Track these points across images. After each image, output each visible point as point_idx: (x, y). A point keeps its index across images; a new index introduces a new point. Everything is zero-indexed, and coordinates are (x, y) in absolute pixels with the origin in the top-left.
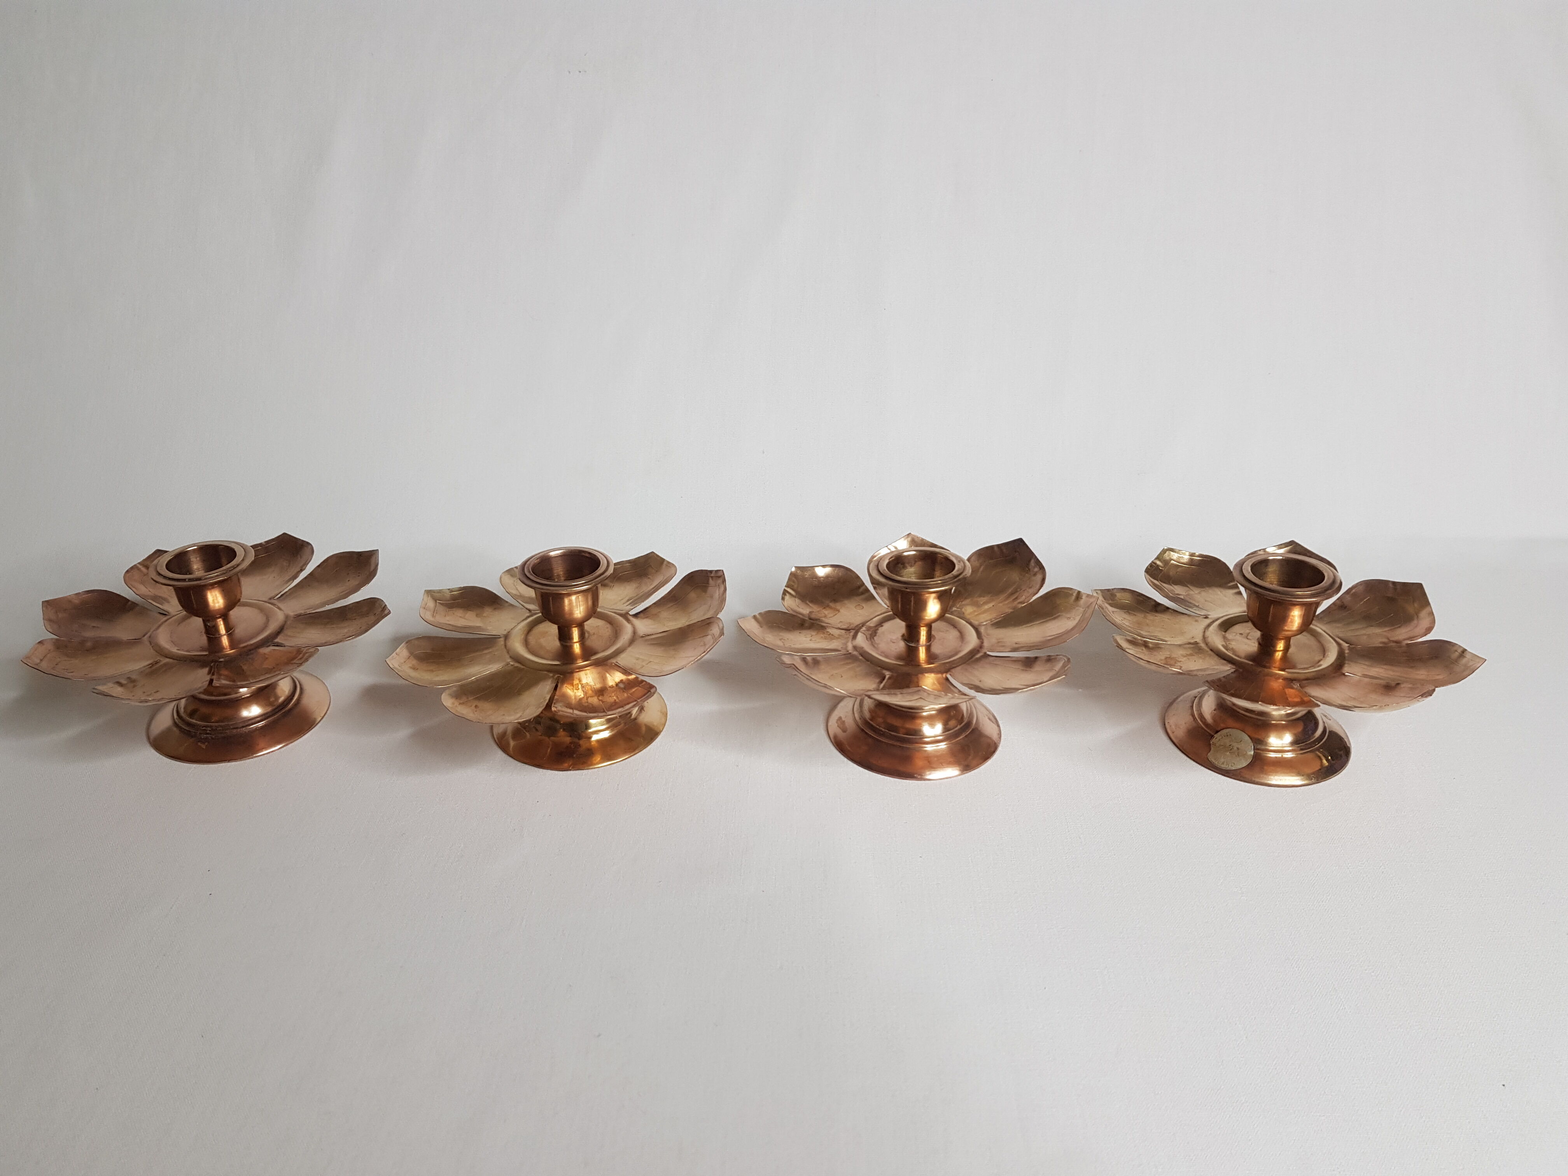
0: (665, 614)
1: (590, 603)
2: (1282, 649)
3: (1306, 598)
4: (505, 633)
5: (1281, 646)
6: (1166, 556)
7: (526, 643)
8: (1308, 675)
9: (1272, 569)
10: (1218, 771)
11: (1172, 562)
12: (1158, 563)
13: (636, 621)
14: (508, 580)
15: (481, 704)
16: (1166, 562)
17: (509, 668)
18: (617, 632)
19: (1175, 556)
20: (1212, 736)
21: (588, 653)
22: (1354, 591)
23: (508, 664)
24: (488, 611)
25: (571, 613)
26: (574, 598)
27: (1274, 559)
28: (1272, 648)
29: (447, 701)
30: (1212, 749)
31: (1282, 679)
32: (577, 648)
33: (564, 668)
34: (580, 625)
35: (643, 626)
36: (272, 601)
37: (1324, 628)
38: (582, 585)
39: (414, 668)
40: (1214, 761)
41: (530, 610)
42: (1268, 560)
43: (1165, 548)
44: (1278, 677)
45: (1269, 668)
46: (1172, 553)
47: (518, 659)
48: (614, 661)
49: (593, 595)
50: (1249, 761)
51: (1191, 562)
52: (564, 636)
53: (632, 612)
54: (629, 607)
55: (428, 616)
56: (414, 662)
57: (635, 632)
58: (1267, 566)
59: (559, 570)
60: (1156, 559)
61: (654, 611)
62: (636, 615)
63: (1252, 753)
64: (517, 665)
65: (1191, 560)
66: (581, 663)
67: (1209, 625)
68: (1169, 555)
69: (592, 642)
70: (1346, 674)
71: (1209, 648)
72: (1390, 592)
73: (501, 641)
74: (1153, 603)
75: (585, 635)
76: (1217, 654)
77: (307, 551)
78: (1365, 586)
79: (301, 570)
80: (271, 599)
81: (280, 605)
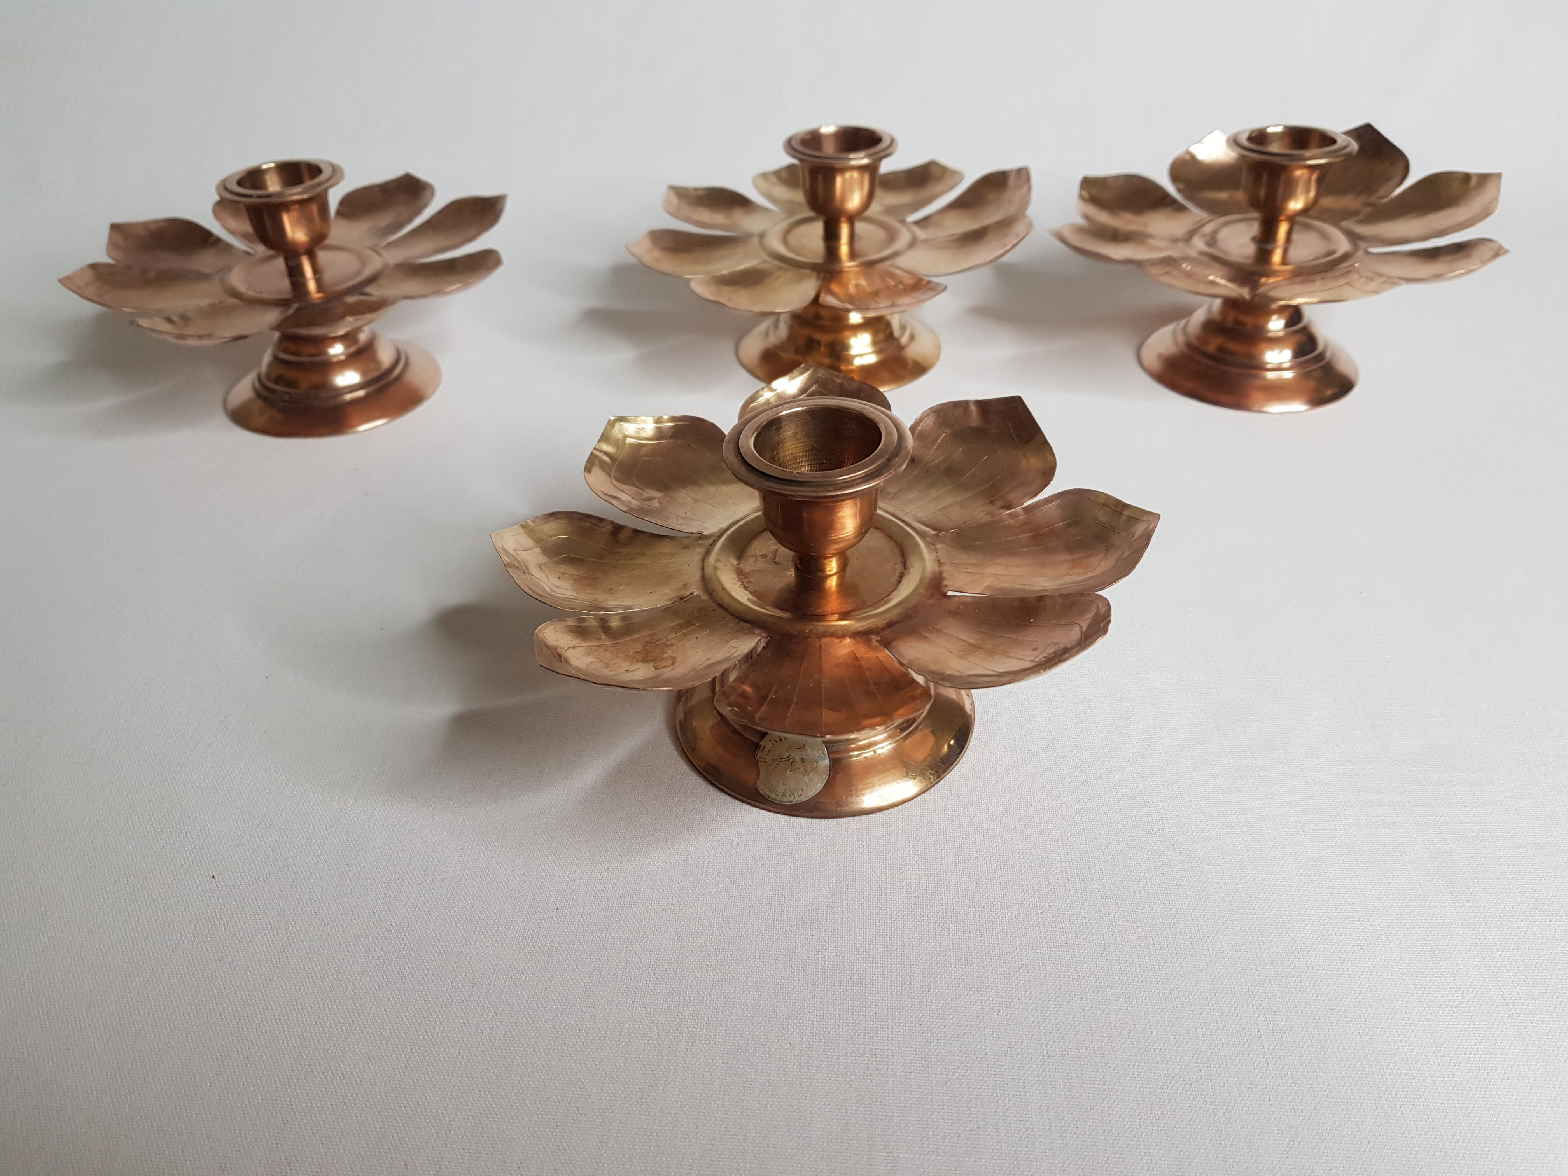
0: (950, 221)
1: (867, 187)
2: (835, 571)
3: (859, 484)
4: (760, 231)
5: (832, 566)
6: (618, 431)
7: (785, 242)
8: (890, 616)
9: (789, 431)
10: (779, 811)
11: (629, 440)
12: (605, 447)
13: (914, 228)
14: (761, 184)
16: (619, 443)
17: (764, 264)
18: (892, 236)
19: (629, 428)
20: (757, 746)
21: (856, 253)
22: (919, 428)
23: (764, 260)
24: (738, 214)
26: (848, 176)
27: (790, 415)
28: (820, 574)
29: (697, 288)
30: (762, 770)
31: (850, 637)
32: (844, 249)
33: (823, 266)
34: (851, 219)
36: (375, 248)
37: (891, 509)
38: (859, 159)
39: (659, 259)
40: (769, 793)
42: (780, 418)
43: (612, 418)
44: (841, 635)
45: (822, 617)
46: (625, 425)
47: (776, 255)
49: (871, 174)
50: (825, 778)
51: (660, 434)
52: (831, 234)
53: (910, 217)
54: (906, 210)
55: (671, 210)
56: (657, 252)
57: (913, 238)
58: (779, 428)
60: (599, 441)
61: (938, 219)
62: (915, 223)
63: (827, 761)
64: (775, 261)
65: (659, 430)
66: (846, 264)
67: (708, 553)
68: (620, 430)
69: (865, 245)
70: (950, 593)
71: (715, 606)
72: (975, 419)
73: (756, 241)
74: (609, 527)
75: (856, 238)
76: (732, 615)
77: (427, 194)
78: (935, 417)
79: (418, 214)
80: (375, 245)
81: (382, 252)
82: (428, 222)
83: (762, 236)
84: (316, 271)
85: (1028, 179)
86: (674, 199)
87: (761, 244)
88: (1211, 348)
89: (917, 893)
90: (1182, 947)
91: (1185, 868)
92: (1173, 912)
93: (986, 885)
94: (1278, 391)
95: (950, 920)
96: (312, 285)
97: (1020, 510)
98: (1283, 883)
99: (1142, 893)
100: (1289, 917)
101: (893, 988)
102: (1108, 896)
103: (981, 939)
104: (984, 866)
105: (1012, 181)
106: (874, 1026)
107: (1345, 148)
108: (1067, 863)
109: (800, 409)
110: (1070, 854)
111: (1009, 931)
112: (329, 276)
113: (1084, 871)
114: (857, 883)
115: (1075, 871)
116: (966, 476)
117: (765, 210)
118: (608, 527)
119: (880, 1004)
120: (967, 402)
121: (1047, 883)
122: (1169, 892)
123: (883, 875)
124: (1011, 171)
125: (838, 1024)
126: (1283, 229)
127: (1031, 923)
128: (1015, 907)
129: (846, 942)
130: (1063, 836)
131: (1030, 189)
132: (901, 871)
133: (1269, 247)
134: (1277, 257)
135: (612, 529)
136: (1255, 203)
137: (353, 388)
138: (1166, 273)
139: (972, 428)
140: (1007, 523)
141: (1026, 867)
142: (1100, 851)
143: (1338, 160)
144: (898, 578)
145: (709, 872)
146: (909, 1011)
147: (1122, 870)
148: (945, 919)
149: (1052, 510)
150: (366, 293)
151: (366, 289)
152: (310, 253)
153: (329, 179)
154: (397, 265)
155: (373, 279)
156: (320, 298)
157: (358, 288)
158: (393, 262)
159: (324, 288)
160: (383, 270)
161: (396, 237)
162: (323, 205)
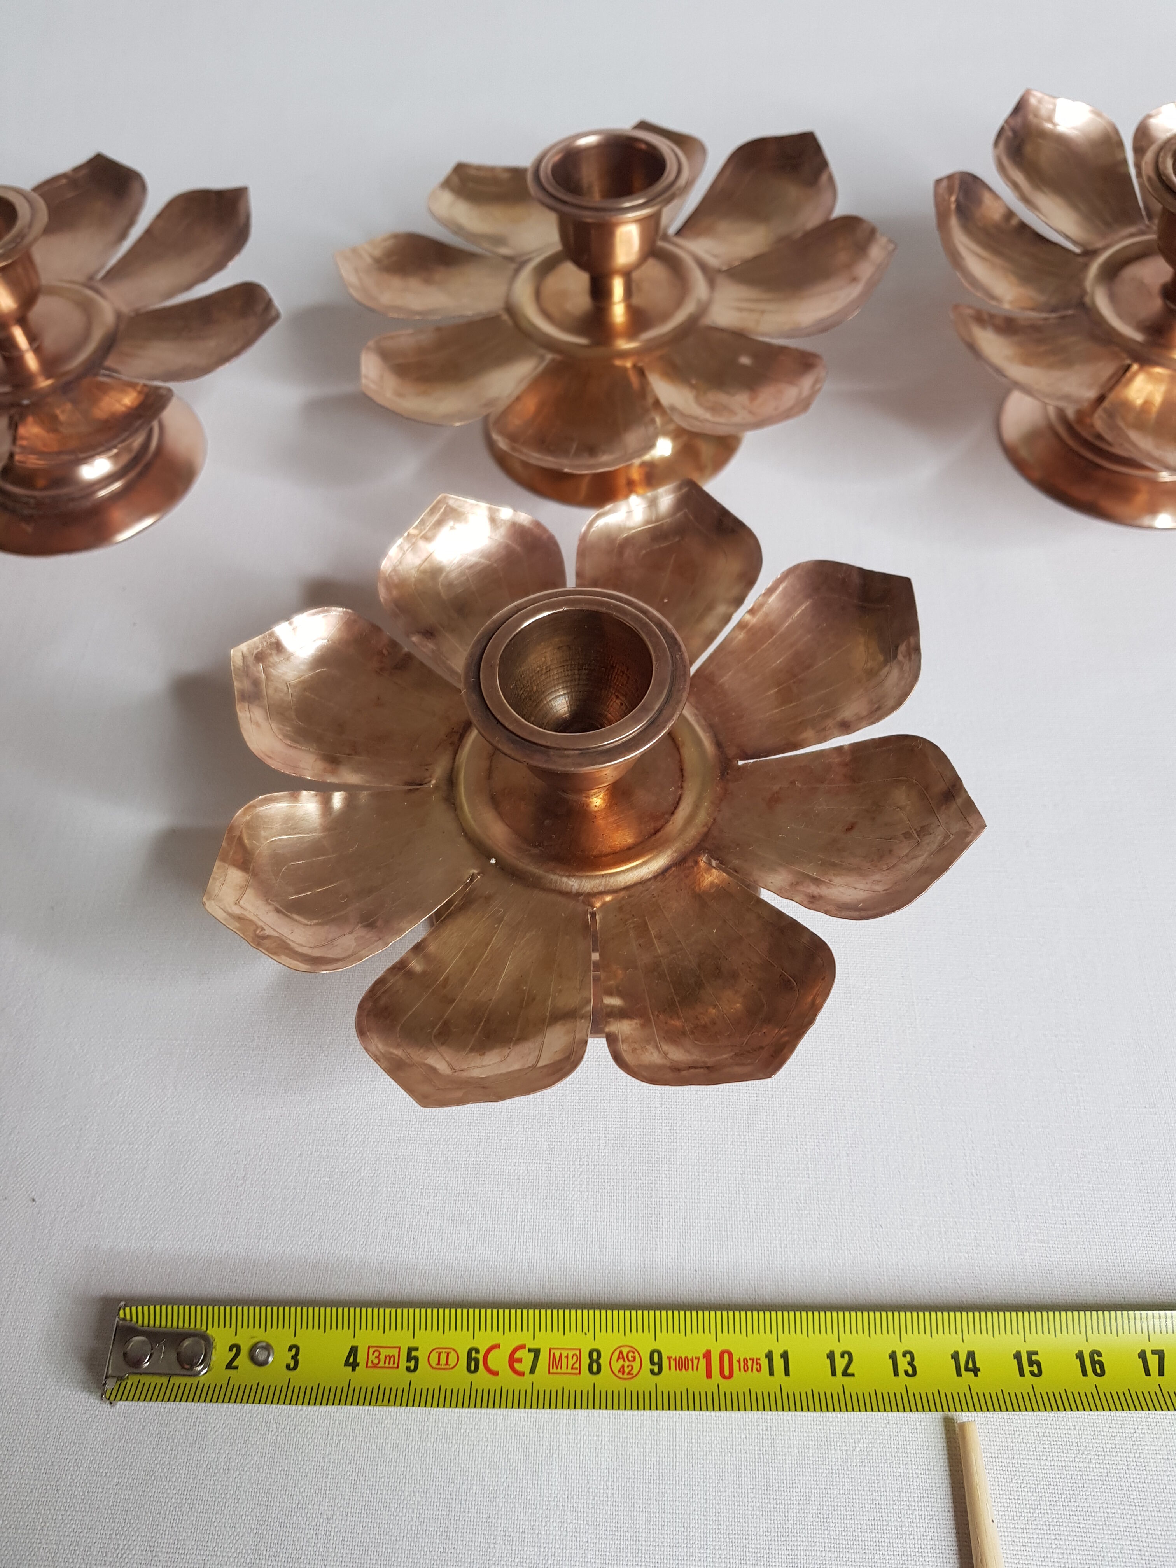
36: (93, 283)
77: (136, 186)
79: (131, 222)
80: (91, 278)
81: (106, 290)
82: (148, 232)
84: (32, 338)
96: (32, 362)
112: (51, 341)
137: (106, 481)
150: (108, 369)
151: (108, 363)
152: (22, 320)
153: (30, 225)
154: (132, 314)
155: (109, 344)
156: (49, 386)
157: (95, 365)
158: (125, 309)
159: (49, 365)
160: (117, 326)
161: (113, 261)
162: (27, 260)
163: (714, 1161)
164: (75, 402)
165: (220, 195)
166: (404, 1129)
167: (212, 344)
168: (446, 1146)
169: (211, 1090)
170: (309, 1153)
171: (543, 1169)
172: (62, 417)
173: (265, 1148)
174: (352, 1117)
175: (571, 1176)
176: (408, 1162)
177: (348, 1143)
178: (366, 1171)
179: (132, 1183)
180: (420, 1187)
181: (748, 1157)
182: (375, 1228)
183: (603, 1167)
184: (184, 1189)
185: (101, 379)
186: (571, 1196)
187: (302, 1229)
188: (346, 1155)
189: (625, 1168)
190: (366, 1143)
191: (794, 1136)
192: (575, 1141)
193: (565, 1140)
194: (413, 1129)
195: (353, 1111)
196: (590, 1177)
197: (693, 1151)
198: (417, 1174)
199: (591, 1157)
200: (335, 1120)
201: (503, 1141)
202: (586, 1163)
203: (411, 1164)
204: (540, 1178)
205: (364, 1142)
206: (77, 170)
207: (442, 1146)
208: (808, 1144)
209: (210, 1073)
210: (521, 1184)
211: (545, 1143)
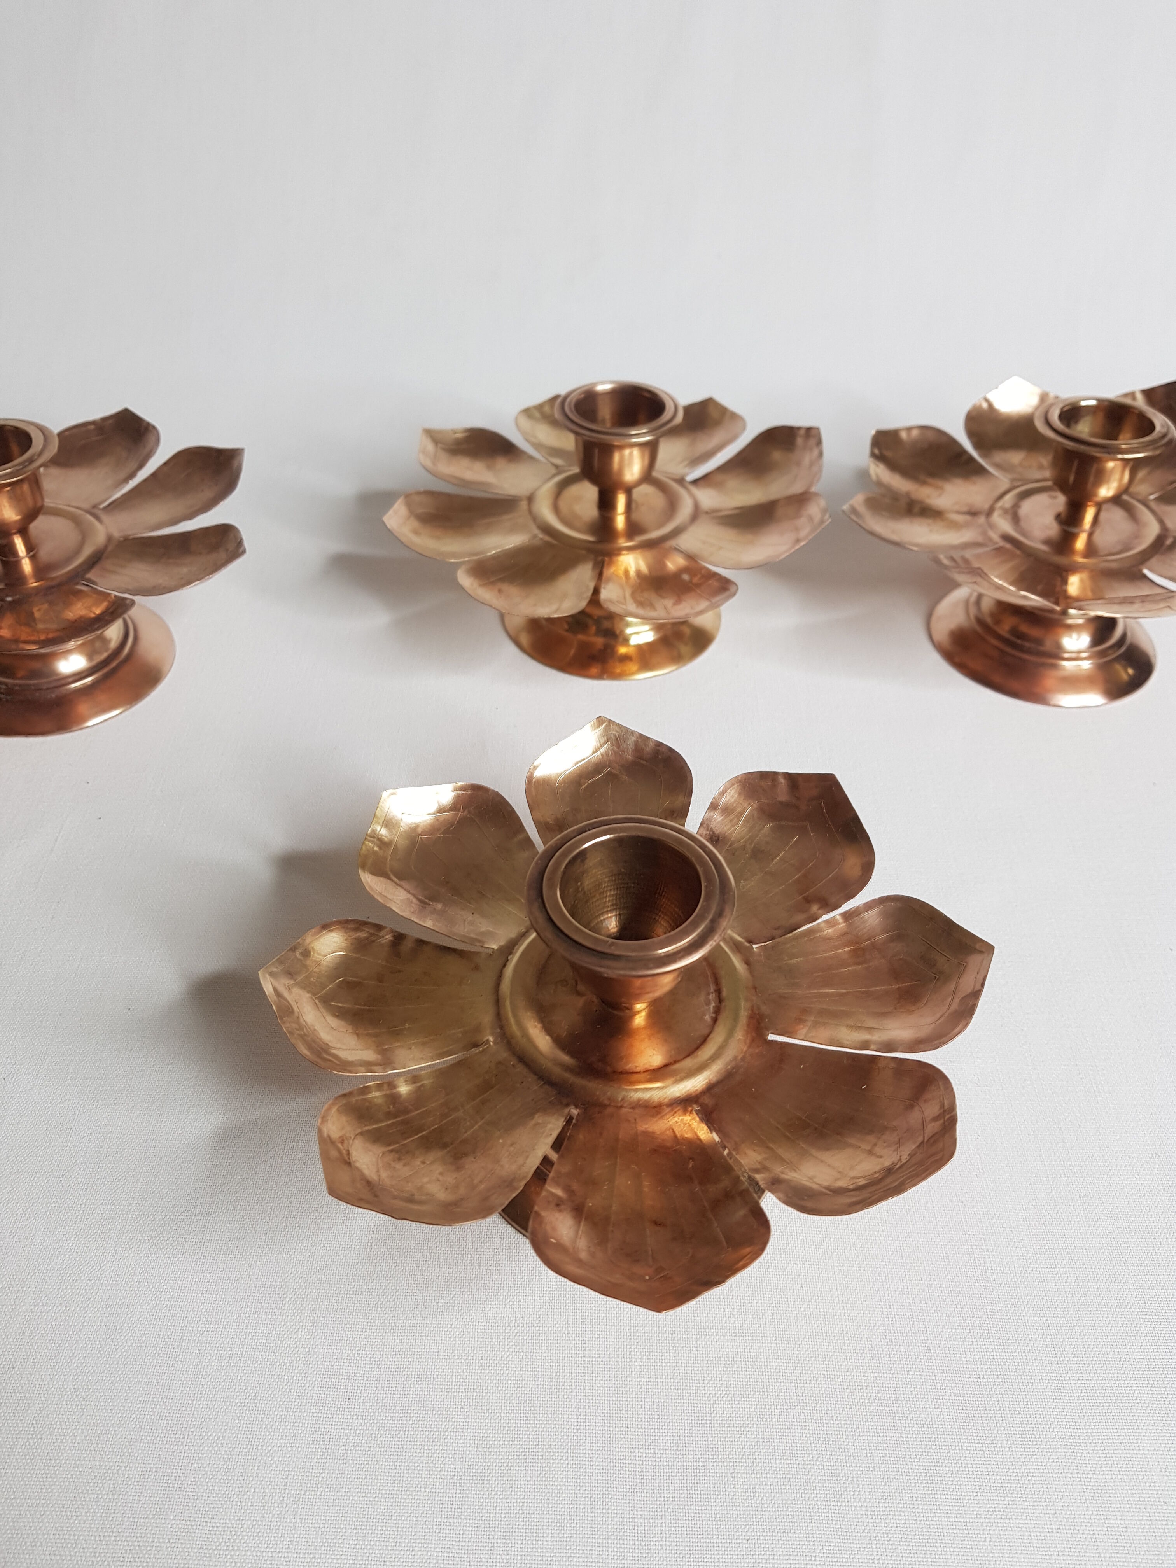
0: (733, 482)
1: (647, 461)
2: (644, 1006)
4: (527, 493)
7: (556, 509)
12: (379, 830)
13: (695, 491)
14: (525, 423)
15: (505, 587)
16: (394, 823)
17: (536, 542)
18: (672, 505)
21: (633, 529)
22: (723, 800)
23: (535, 536)
24: (501, 462)
25: (621, 471)
26: (627, 452)
28: (627, 1011)
29: (465, 580)
32: (620, 522)
33: (600, 546)
34: (629, 491)
35: (708, 498)
36: (95, 511)
38: (641, 435)
39: (416, 532)
41: (556, 466)
44: (657, 1103)
45: (634, 1076)
47: (548, 530)
48: (672, 543)
49: (652, 448)
52: (606, 503)
53: (690, 478)
54: (686, 470)
55: (428, 463)
56: (415, 524)
57: (697, 506)
59: (605, 411)
61: (719, 477)
62: (695, 482)
64: (547, 538)
66: (623, 542)
67: (501, 977)
69: (643, 516)
70: (770, 1038)
71: (513, 1061)
72: (783, 794)
73: (524, 505)
74: (389, 937)
75: (634, 506)
76: (535, 1073)
77: (151, 439)
78: (740, 787)
79: (141, 466)
80: (95, 507)
81: (104, 517)
82: (154, 475)
83: (530, 499)
84: (30, 548)
85: (819, 442)
86: (430, 447)
87: (530, 511)
88: (1004, 629)
89: (736, 1366)
90: (1011, 1425)
91: (1010, 1321)
92: (1000, 1380)
93: (807, 1353)
94: (1075, 683)
95: (772, 1400)
96: (27, 566)
97: (838, 917)
98: (1109, 1337)
99: (968, 1357)
100: (1117, 1382)
101: (717, 1493)
102: (934, 1361)
103: (805, 1424)
104: (804, 1327)
105: (800, 441)
106: (699, 1544)
107: (1164, 436)
108: (890, 1320)
109: (607, 837)
110: (892, 1307)
111: (833, 1412)
112: (45, 553)
113: (907, 1328)
114: (671, 1354)
115: (898, 1329)
116: (775, 861)
117: (531, 458)
118: (387, 937)
119: (704, 1515)
120: (775, 774)
121: (870, 1346)
122: (995, 1354)
123: (698, 1343)
124: (799, 428)
125: (661, 1543)
126: (1089, 514)
127: (856, 1401)
128: (839, 1380)
129: (664, 1434)
130: (884, 1283)
131: (821, 454)
132: (718, 1337)
133: (1075, 530)
134: (1080, 543)
135: (391, 938)
136: (1061, 484)
137: (79, 676)
138: (975, 582)
139: (781, 803)
140: (825, 933)
141: (848, 1327)
142: (923, 1302)
143: (1158, 452)
144: (714, 1015)
145: (511, 1344)
146: (735, 1523)
147: (946, 1327)
148: (767, 1400)
149: (872, 918)
150: (89, 580)
151: (89, 576)
152: (23, 531)
153: (40, 454)
154: (122, 539)
155: (95, 560)
156: (36, 587)
157: (79, 575)
158: (117, 534)
159: (40, 571)
160: (106, 547)
161: (118, 495)
162: (35, 482)
163: (646, 1322)
164: (51, 603)
165: (220, 452)
166: (342, 1292)
167: (185, 570)
168: (383, 1309)
169: (151, 1254)
170: (247, 1315)
171: (479, 1331)
172: (37, 615)
173: (204, 1310)
174: (291, 1281)
175: (507, 1337)
176: (345, 1324)
177: (287, 1305)
178: (303, 1334)
179: (67, 1345)
180: (357, 1349)
181: (678, 1318)
182: (310, 1388)
183: (537, 1328)
184: (119, 1350)
185: (80, 587)
186: (506, 1356)
187: (237, 1390)
188: (284, 1317)
189: (559, 1329)
190: (304, 1305)
191: (722, 1297)
192: (511, 1303)
193: (501, 1303)
194: (351, 1293)
195: (292, 1275)
196: (525, 1338)
197: (625, 1312)
198: (354, 1336)
199: (526, 1319)
200: (274, 1283)
201: (440, 1304)
202: (521, 1325)
203: (348, 1326)
204: (476, 1339)
205: (302, 1304)
206: (104, 419)
207: (379, 1309)
208: (735, 1304)
209: (152, 1237)
210: (457, 1345)
211: (481, 1306)
